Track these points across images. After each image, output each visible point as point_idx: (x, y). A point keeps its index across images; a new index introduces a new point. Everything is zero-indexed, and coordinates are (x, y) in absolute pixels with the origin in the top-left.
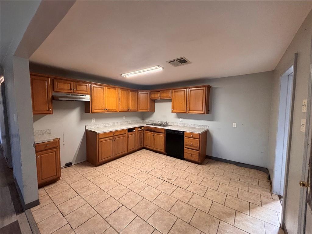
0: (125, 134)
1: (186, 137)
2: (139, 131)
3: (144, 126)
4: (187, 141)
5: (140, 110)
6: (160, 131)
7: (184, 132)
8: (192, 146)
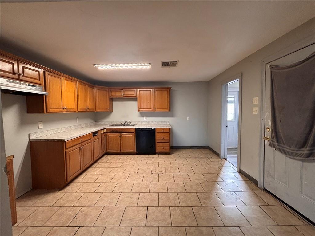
0: (91, 139)
1: (157, 132)
2: (102, 134)
3: (105, 128)
4: (158, 136)
5: (98, 110)
6: (128, 131)
7: (155, 128)
8: (163, 139)
